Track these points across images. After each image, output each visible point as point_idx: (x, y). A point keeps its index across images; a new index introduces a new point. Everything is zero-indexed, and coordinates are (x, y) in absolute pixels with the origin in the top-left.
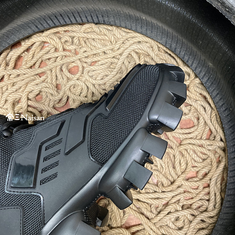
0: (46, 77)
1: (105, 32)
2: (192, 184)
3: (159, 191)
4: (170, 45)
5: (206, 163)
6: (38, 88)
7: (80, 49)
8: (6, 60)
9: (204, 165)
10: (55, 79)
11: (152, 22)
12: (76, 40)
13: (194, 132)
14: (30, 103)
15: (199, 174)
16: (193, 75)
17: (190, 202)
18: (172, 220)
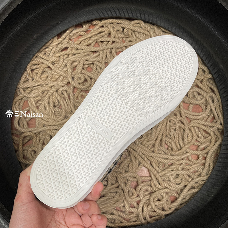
0: (98, 55)
1: (149, 29)
3: (169, 154)
5: (207, 140)
7: (126, 38)
9: (205, 141)
10: (105, 58)
12: (125, 31)
13: (201, 115)
15: (200, 148)
16: (208, 72)
17: (188, 167)
18: (173, 176)
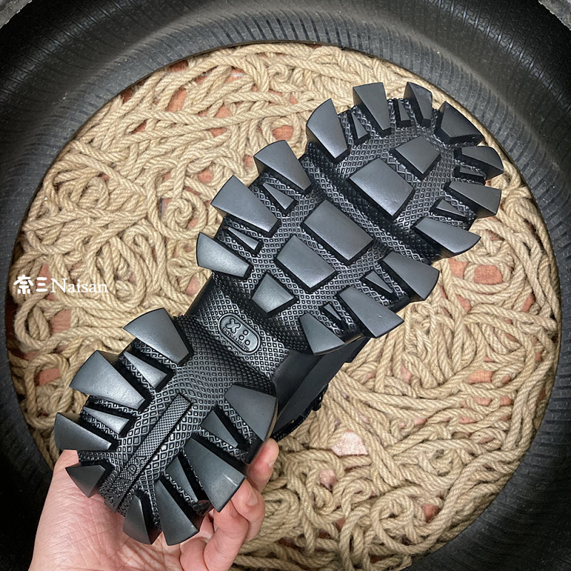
1: (358, 68)
2: (480, 392)
3: (412, 394)
4: (482, 113)
5: (514, 357)
6: (210, 155)
7: (300, 94)
8: (154, 91)
9: (510, 360)
11: (452, 63)
12: (297, 75)
13: (500, 292)
14: (189, 182)
15: (497, 376)
16: (517, 180)
17: (468, 429)
18: (428, 455)
